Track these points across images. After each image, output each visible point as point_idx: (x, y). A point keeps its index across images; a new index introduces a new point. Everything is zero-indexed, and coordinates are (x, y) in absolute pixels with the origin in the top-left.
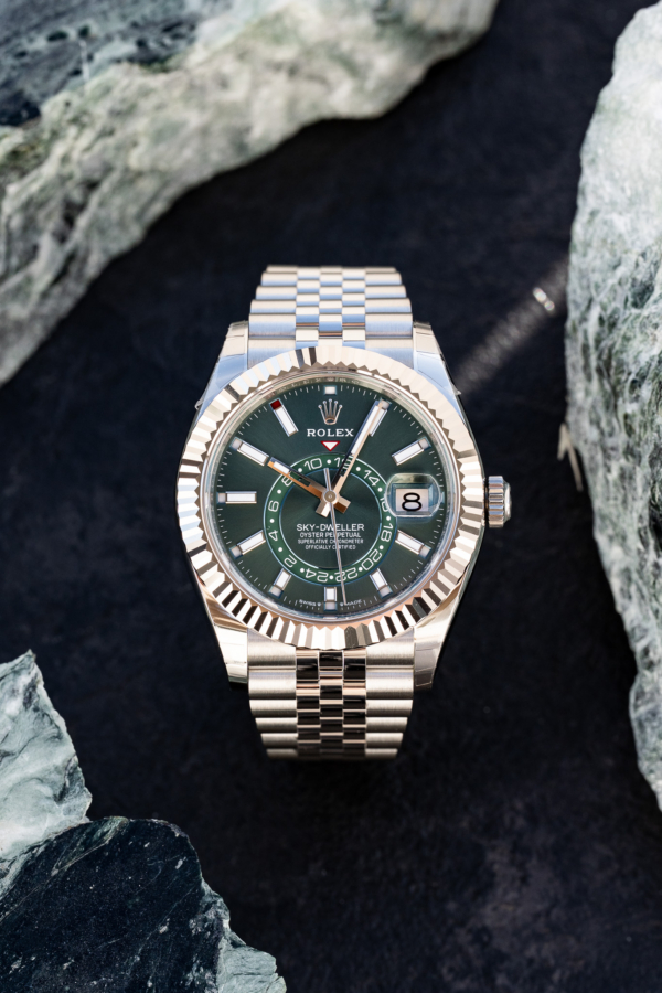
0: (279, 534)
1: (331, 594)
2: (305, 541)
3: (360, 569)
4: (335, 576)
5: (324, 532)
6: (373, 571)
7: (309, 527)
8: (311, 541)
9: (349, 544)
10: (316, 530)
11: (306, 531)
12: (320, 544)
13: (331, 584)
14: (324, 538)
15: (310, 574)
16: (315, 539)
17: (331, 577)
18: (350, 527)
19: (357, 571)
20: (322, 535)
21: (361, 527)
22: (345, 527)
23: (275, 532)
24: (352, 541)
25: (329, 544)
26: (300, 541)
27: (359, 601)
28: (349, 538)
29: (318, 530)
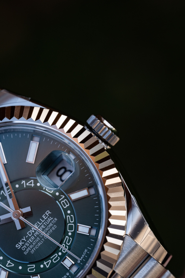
0: (12, 261)
1: (68, 262)
2: (28, 250)
3: (70, 234)
4: (61, 251)
5: (33, 235)
6: (77, 228)
7: (23, 241)
8: (31, 247)
9: (51, 227)
10: (27, 239)
11: (23, 245)
12: (37, 244)
13: (63, 258)
14: (36, 238)
15: (47, 264)
16: (32, 243)
17: (60, 254)
18: (43, 219)
19: (69, 236)
20: (33, 238)
21: (48, 213)
22: (40, 222)
23: (9, 262)
24: (51, 225)
25: (41, 239)
26: (25, 253)
27: (86, 251)
28: (48, 225)
29: (29, 237)
